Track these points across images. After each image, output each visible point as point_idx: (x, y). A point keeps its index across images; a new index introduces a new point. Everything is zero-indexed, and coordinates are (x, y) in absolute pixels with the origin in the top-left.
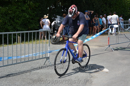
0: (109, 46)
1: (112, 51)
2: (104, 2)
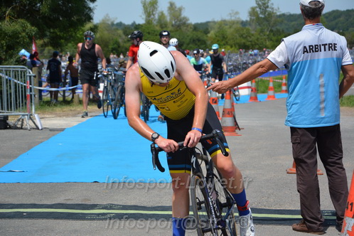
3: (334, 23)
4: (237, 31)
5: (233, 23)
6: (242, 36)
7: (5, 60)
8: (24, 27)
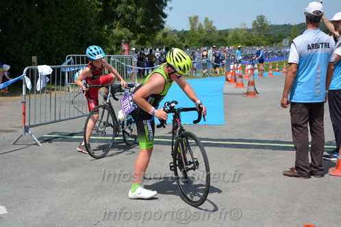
0: (26, 129)
1: (37, 144)
4: (245, 35)
5: (243, 30)
6: (248, 38)
7: (116, 52)
8: (126, 33)
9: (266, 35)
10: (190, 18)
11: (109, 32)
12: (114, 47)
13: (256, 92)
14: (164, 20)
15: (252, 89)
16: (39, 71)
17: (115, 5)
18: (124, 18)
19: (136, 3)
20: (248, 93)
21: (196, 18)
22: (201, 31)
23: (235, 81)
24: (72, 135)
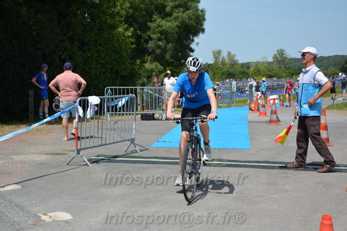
0: (79, 152)
1: (87, 165)
2: (65, 35)
3: (321, 63)
4: (266, 67)
5: (264, 63)
6: (269, 70)
7: (147, 84)
8: (157, 66)
9: (286, 68)
10: (214, 53)
11: (141, 66)
12: (145, 80)
13: (278, 121)
14: (191, 54)
15: (274, 117)
16: (90, 101)
17: (147, 42)
18: (155, 53)
19: (166, 39)
20: (271, 121)
21: (219, 52)
22: (224, 64)
23: (258, 110)
24: (116, 157)
